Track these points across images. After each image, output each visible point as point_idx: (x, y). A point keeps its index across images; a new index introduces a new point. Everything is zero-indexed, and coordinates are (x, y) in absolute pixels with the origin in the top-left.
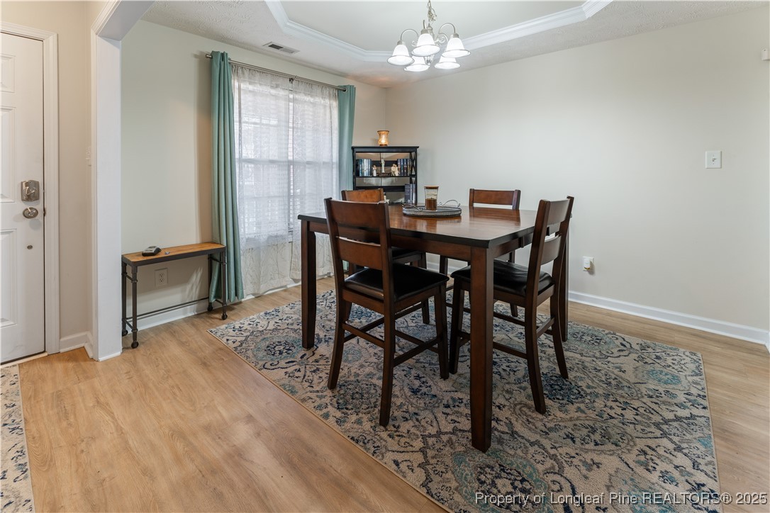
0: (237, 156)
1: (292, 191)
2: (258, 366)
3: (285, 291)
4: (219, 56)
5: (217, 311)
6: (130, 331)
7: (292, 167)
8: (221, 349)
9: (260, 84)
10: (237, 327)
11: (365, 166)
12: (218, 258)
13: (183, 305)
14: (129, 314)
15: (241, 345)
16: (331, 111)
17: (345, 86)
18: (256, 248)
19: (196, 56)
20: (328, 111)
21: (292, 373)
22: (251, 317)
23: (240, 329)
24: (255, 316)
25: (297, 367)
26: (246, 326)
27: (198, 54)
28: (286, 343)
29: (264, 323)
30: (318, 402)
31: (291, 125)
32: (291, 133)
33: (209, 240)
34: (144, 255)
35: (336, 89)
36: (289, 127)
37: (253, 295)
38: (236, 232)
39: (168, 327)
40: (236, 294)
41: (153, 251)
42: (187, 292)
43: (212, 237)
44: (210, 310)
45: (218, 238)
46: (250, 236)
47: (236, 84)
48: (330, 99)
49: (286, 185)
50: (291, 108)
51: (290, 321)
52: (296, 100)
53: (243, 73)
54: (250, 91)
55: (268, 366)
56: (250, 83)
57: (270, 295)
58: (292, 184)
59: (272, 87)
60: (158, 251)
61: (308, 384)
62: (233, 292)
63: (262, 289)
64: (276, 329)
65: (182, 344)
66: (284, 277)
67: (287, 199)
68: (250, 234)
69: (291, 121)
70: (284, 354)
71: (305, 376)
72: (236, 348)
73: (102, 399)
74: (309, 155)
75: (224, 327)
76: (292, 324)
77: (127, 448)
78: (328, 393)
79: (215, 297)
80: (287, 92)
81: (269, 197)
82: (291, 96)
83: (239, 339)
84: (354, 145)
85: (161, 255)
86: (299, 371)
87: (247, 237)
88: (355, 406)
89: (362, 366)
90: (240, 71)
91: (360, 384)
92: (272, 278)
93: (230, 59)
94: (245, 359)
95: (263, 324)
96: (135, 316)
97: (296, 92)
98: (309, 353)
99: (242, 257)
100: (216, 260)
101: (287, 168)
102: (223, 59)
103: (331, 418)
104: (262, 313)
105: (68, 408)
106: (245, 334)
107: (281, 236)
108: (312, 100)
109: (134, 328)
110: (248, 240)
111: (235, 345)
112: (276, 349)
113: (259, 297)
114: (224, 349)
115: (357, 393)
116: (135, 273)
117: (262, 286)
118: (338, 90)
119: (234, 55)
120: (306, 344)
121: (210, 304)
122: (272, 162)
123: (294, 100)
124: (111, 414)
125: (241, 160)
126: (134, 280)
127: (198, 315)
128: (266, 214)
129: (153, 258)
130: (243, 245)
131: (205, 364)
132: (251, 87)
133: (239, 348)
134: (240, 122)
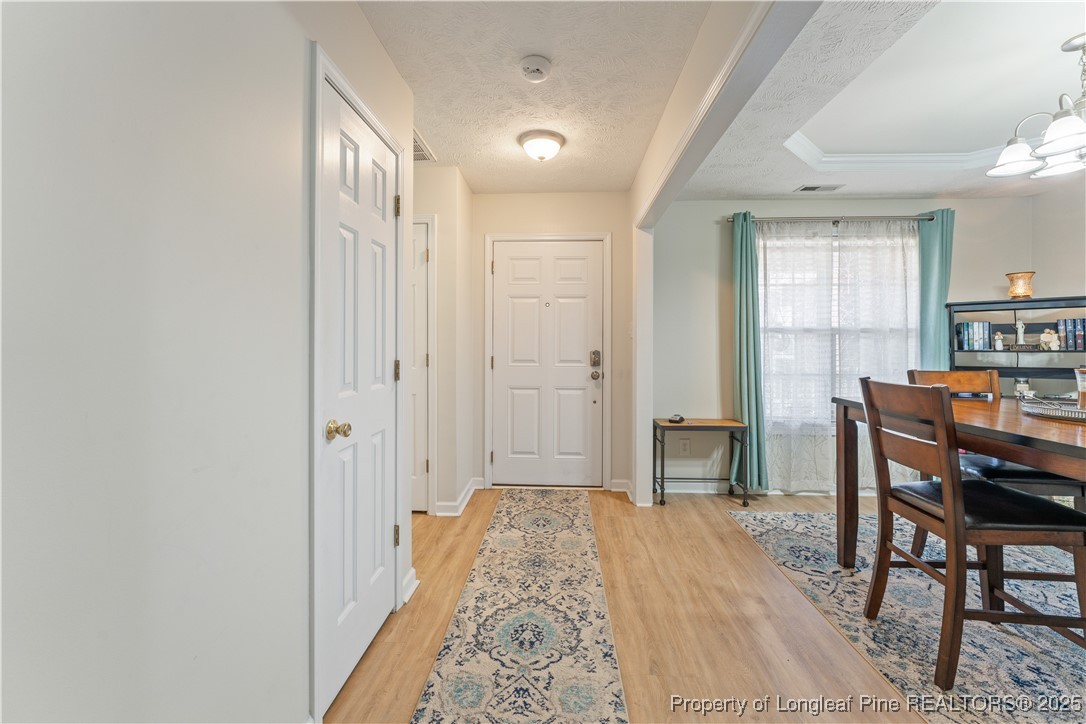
0: (762, 325)
1: (838, 369)
2: (778, 561)
3: (826, 498)
4: (741, 217)
5: (738, 497)
6: (659, 491)
7: (837, 336)
8: (739, 532)
9: (791, 237)
10: (759, 517)
11: (977, 334)
12: (739, 438)
13: (704, 480)
14: (659, 475)
15: (761, 535)
16: (904, 256)
17: (933, 212)
18: (784, 434)
19: (718, 223)
20: (899, 254)
21: (818, 582)
22: (776, 513)
23: (762, 521)
24: (781, 514)
25: (827, 580)
26: (768, 520)
27: (719, 219)
28: (816, 552)
29: (792, 524)
30: (846, 622)
31: (835, 281)
32: (835, 292)
33: (730, 416)
34: (671, 421)
35: (914, 220)
36: (832, 285)
37: (782, 491)
38: (760, 412)
39: (691, 497)
40: (760, 484)
41: (678, 418)
42: (708, 468)
43: (734, 414)
44: (731, 493)
45: (740, 416)
46: (779, 420)
47: (761, 243)
48: (902, 237)
49: (829, 361)
50: (836, 259)
51: (826, 532)
52: (844, 247)
53: (769, 229)
54: (778, 248)
55: (789, 564)
56: (778, 239)
57: (804, 497)
58: (837, 358)
59: (808, 238)
60: (682, 420)
61: (836, 600)
62: (756, 479)
63: (794, 487)
64: (806, 534)
65: (702, 515)
66: (825, 479)
67: (829, 379)
68: (778, 417)
69: (835, 275)
70: (811, 562)
71: (833, 592)
72: (755, 537)
73: (639, 534)
74: (865, 320)
75: (744, 513)
76: (829, 536)
77: (657, 574)
78: (863, 621)
79: (736, 480)
80: (829, 240)
81: (803, 375)
82: (836, 244)
83: (759, 529)
84: (950, 300)
85: (684, 424)
86: (828, 584)
87: (774, 420)
88: (901, 650)
89: (926, 615)
90: (765, 228)
91: (917, 632)
92: (806, 477)
93: (753, 217)
94: (763, 549)
95: (789, 524)
96: (663, 478)
97: (843, 238)
98: (845, 572)
99: (767, 443)
100: (737, 440)
101: (829, 338)
102: (745, 220)
103: (860, 644)
104: (791, 513)
105: (619, 531)
106: (767, 527)
107: (821, 426)
108: (870, 243)
109: (662, 488)
110: (775, 423)
111: (754, 533)
112: (802, 553)
113: (789, 495)
114: (742, 533)
115: (908, 638)
116: (663, 436)
117: (792, 483)
118: (919, 221)
119: (758, 211)
120: (842, 561)
121: (731, 486)
122: (808, 331)
123: (840, 248)
124: (646, 546)
125: (766, 330)
126: (662, 442)
127: (719, 495)
128: (800, 395)
129: (677, 425)
130: (767, 428)
131: (722, 539)
132: (779, 243)
133: (758, 538)
134: (765, 285)
